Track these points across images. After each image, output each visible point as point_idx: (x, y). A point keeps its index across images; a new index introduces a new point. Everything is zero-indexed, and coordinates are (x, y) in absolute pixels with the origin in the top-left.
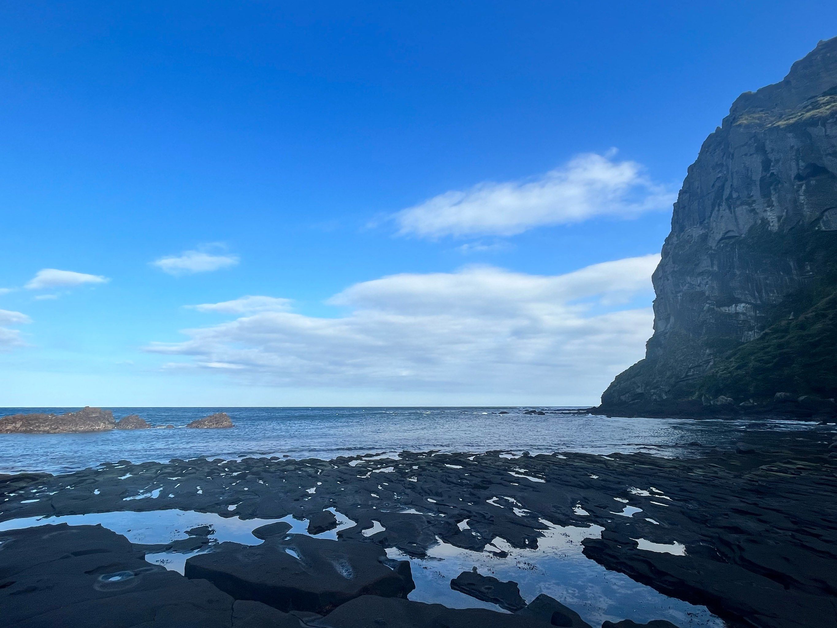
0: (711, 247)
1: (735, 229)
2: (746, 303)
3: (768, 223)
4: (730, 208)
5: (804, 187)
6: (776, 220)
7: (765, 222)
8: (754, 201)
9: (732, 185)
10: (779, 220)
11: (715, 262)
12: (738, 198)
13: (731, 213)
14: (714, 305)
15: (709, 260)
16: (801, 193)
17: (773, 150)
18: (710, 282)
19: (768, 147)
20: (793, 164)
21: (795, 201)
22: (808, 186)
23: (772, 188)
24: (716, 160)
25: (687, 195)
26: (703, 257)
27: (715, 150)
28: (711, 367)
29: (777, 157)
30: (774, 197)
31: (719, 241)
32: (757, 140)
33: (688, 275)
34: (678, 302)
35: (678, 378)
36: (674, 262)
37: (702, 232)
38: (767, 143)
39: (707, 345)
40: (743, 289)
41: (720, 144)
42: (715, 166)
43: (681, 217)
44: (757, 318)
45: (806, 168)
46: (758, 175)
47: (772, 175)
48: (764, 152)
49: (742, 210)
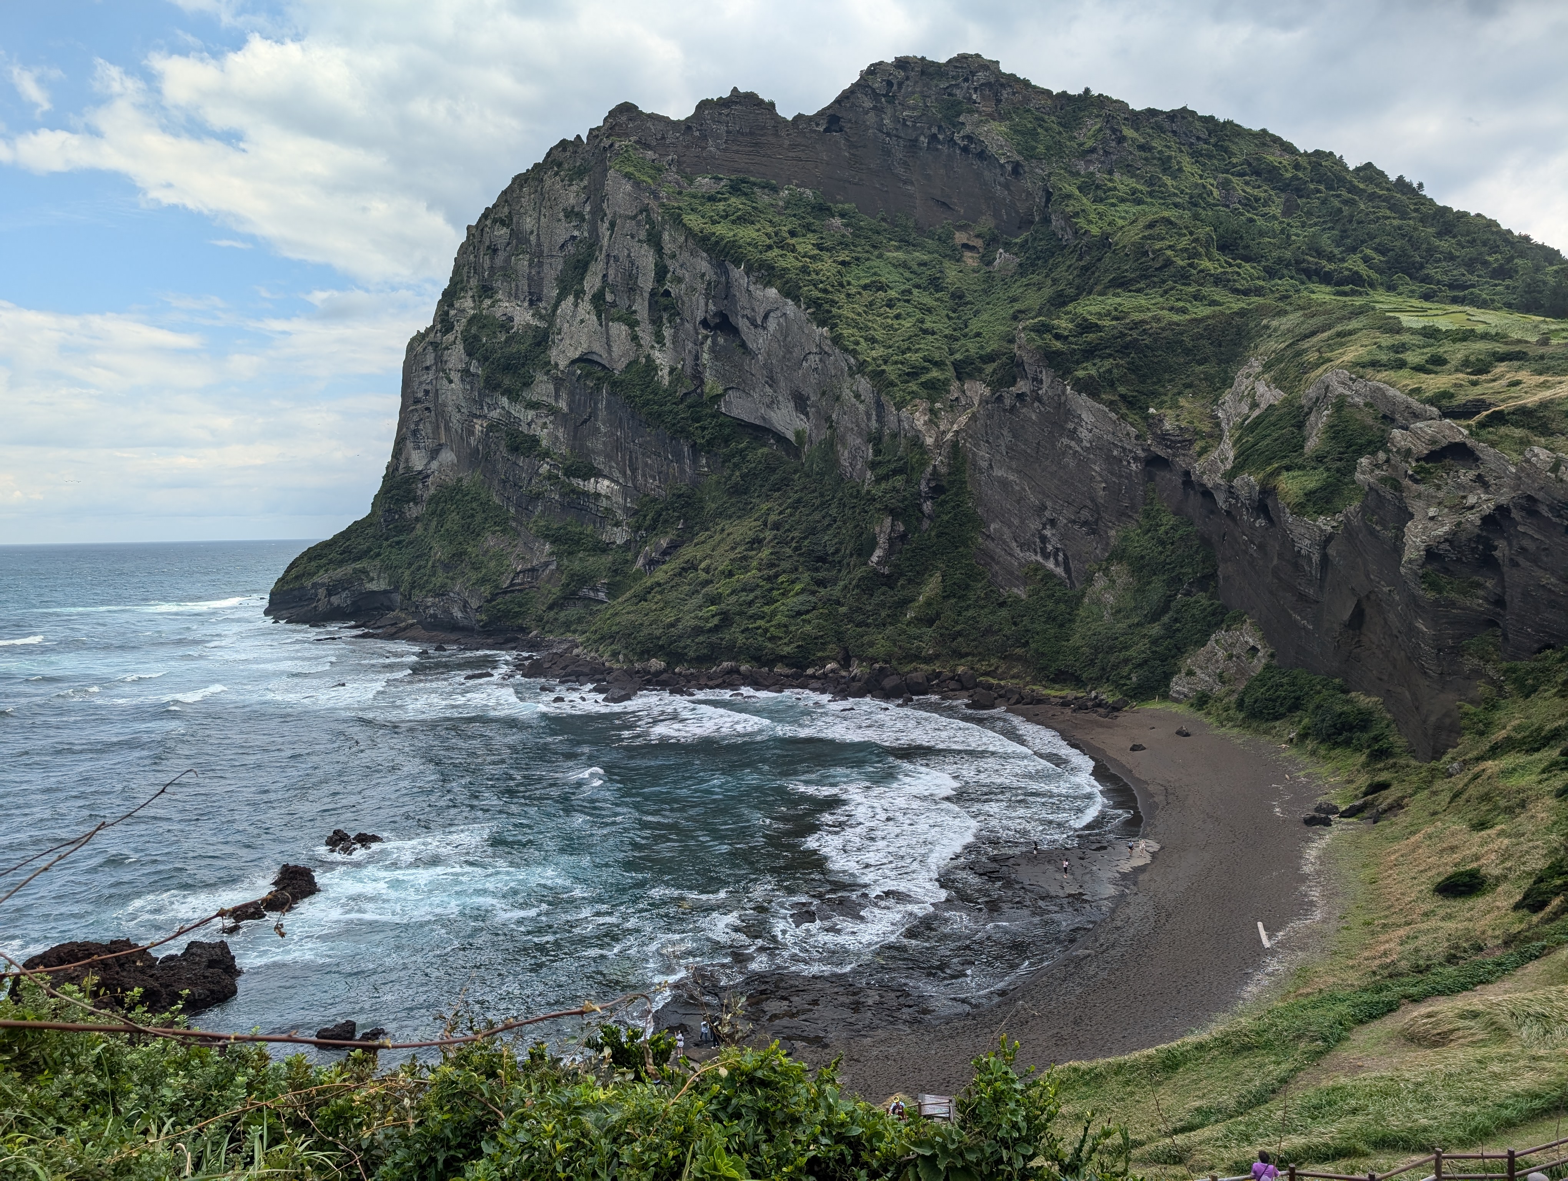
0: (557, 365)
1: (605, 355)
2: (612, 481)
3: (656, 369)
4: (599, 317)
5: (709, 341)
6: (666, 371)
7: (651, 367)
8: (637, 323)
9: (604, 276)
10: (671, 373)
11: (564, 395)
12: (614, 304)
13: (601, 325)
14: (558, 468)
15: (551, 387)
16: (706, 347)
17: (673, 256)
18: (551, 426)
19: (668, 247)
20: (702, 302)
21: (697, 358)
22: (714, 342)
23: (665, 316)
24: (572, 201)
25: (504, 231)
26: (540, 377)
27: (571, 180)
28: (552, 573)
29: (680, 272)
30: (667, 332)
31: (573, 362)
32: (649, 221)
33: (503, 394)
34: (473, 433)
35: (497, 587)
36: (470, 354)
37: (535, 322)
38: (666, 236)
39: (546, 537)
40: (608, 457)
41: (579, 173)
42: (570, 214)
43: (486, 266)
44: (626, 510)
45: (715, 315)
46: (647, 282)
47: (667, 293)
48: (659, 249)
49: (619, 330)
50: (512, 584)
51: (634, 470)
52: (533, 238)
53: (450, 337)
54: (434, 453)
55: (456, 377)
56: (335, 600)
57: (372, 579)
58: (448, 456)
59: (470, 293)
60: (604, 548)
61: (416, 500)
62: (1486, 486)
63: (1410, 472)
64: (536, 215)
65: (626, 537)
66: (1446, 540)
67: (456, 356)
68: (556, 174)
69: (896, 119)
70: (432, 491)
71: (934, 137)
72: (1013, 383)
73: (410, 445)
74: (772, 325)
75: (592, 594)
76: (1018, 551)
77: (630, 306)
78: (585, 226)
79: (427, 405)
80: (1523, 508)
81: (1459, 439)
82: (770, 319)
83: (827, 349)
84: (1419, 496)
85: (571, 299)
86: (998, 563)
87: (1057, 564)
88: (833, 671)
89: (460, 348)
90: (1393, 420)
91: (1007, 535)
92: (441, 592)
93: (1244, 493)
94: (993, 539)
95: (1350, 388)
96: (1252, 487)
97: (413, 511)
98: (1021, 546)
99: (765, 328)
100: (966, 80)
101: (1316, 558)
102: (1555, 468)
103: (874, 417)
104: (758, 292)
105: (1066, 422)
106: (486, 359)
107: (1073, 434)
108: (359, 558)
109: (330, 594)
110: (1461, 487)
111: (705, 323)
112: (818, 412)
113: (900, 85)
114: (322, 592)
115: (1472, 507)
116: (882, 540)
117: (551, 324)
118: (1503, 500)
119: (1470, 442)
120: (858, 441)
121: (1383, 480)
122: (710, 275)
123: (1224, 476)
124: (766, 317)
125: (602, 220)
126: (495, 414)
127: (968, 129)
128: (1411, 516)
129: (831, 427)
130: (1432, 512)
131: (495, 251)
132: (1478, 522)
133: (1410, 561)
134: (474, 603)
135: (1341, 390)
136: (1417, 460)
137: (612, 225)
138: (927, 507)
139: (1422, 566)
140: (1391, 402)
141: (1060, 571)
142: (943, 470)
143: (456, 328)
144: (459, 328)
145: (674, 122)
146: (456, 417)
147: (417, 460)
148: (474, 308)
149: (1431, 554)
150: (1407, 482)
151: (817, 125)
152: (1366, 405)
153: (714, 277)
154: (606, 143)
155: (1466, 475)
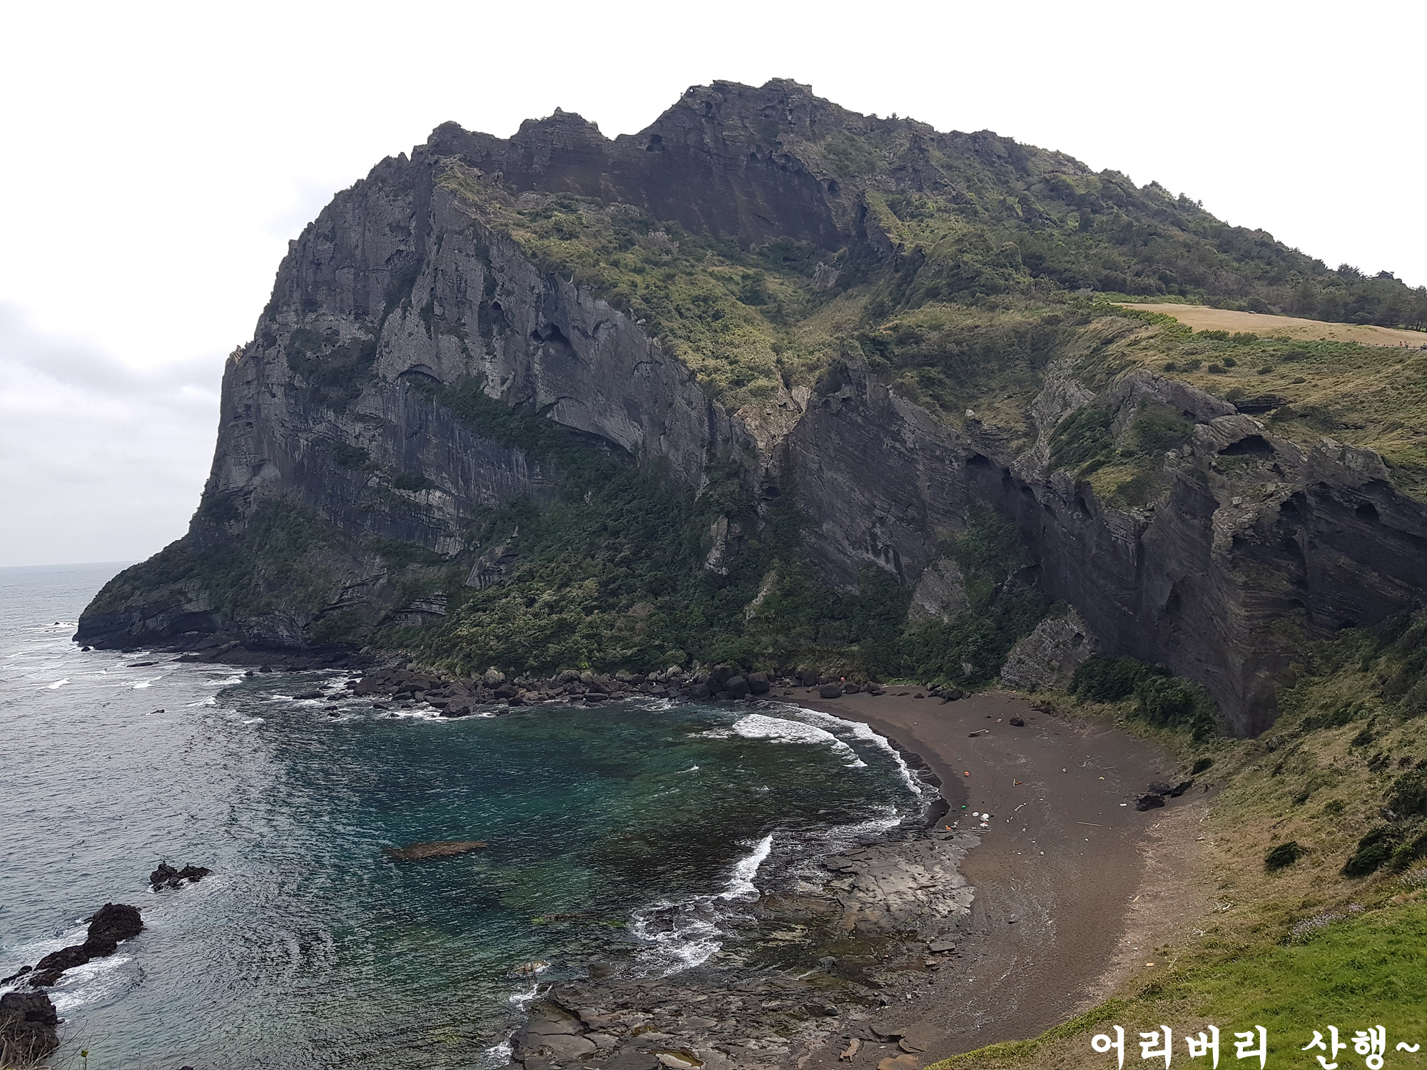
0: (384, 377)
1: (434, 367)
2: (445, 492)
3: (487, 380)
4: (428, 330)
5: (540, 352)
6: (498, 380)
7: (481, 378)
8: (467, 335)
9: (432, 288)
10: (503, 383)
11: (393, 407)
12: (443, 317)
13: (430, 338)
14: (388, 482)
15: (379, 399)
16: (537, 358)
17: (502, 270)
18: (380, 439)
19: (496, 263)
20: (533, 314)
21: (528, 368)
22: (546, 353)
23: (495, 329)
24: (398, 216)
25: (328, 246)
26: (368, 390)
27: (396, 196)
28: (383, 587)
29: (508, 286)
30: (497, 344)
31: (402, 374)
32: (476, 235)
33: (328, 408)
34: (298, 447)
35: (324, 603)
36: (293, 367)
37: (362, 336)
38: (494, 251)
39: (378, 549)
40: (440, 468)
41: (405, 188)
42: (396, 228)
43: (309, 281)
44: (460, 521)
45: (546, 327)
46: (476, 294)
47: (497, 306)
48: (488, 263)
49: (448, 342)
50: (341, 601)
51: (466, 481)
52: (358, 252)
53: (272, 351)
54: (257, 469)
55: (279, 392)
56: (151, 623)
57: (191, 600)
58: (270, 472)
59: (293, 307)
60: (438, 560)
61: (237, 516)
62: (1281, 474)
63: (1214, 464)
64: (360, 229)
65: (459, 548)
66: (1251, 526)
67: (279, 370)
68: (380, 189)
69: (716, 140)
70: (254, 507)
71: (753, 155)
72: (838, 388)
73: (230, 460)
74: (602, 335)
75: (424, 607)
76: (849, 549)
77: (459, 319)
78: (411, 239)
79: (249, 420)
80: (1316, 494)
81: (1255, 432)
82: (601, 330)
83: (658, 358)
84: (1223, 487)
85: (399, 311)
86: (832, 561)
87: (888, 561)
88: (675, 674)
89: (284, 360)
90: (1194, 416)
91: (839, 535)
92: (265, 612)
93: (1061, 488)
94: (826, 539)
95: (1153, 387)
96: (1068, 482)
97: (234, 528)
98: (853, 544)
99: (595, 339)
100: (781, 102)
101: (1132, 546)
102: (1342, 458)
103: (706, 423)
104: (588, 303)
105: (891, 426)
106: (312, 372)
107: (897, 437)
108: (176, 580)
109: (144, 618)
110: (1259, 476)
111: (536, 335)
112: (651, 420)
113: (719, 106)
114: (136, 615)
115: (1272, 495)
116: (719, 542)
117: (378, 339)
118: (1299, 488)
119: (1266, 435)
120: (692, 446)
121: (1192, 473)
122: (541, 289)
123: (1041, 472)
124: (597, 327)
125: (428, 235)
126: (321, 428)
127: (786, 148)
128: (1218, 505)
129: (664, 433)
130: (1236, 500)
131: (319, 265)
132: (1279, 508)
133: (1219, 547)
134: (301, 622)
135: (1144, 389)
136: (1220, 453)
137: (440, 240)
138: (762, 508)
139: (1230, 552)
140: (1192, 398)
141: (890, 567)
142: (775, 473)
143: (279, 342)
144: (283, 341)
145: (498, 140)
146: (279, 431)
147: (239, 478)
148: (297, 323)
149: (1238, 540)
150: (1212, 473)
151: (641, 144)
152: (1168, 402)
153: (542, 290)
154: (432, 159)
155: (1264, 466)
